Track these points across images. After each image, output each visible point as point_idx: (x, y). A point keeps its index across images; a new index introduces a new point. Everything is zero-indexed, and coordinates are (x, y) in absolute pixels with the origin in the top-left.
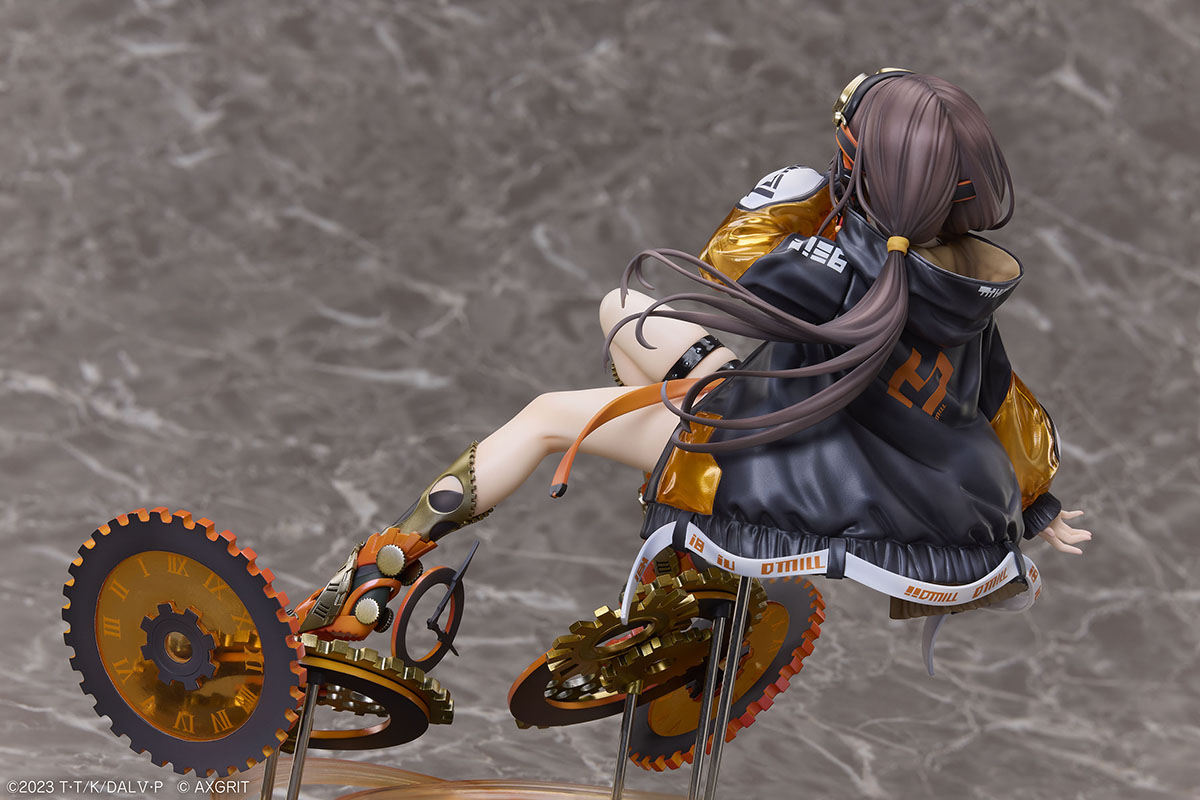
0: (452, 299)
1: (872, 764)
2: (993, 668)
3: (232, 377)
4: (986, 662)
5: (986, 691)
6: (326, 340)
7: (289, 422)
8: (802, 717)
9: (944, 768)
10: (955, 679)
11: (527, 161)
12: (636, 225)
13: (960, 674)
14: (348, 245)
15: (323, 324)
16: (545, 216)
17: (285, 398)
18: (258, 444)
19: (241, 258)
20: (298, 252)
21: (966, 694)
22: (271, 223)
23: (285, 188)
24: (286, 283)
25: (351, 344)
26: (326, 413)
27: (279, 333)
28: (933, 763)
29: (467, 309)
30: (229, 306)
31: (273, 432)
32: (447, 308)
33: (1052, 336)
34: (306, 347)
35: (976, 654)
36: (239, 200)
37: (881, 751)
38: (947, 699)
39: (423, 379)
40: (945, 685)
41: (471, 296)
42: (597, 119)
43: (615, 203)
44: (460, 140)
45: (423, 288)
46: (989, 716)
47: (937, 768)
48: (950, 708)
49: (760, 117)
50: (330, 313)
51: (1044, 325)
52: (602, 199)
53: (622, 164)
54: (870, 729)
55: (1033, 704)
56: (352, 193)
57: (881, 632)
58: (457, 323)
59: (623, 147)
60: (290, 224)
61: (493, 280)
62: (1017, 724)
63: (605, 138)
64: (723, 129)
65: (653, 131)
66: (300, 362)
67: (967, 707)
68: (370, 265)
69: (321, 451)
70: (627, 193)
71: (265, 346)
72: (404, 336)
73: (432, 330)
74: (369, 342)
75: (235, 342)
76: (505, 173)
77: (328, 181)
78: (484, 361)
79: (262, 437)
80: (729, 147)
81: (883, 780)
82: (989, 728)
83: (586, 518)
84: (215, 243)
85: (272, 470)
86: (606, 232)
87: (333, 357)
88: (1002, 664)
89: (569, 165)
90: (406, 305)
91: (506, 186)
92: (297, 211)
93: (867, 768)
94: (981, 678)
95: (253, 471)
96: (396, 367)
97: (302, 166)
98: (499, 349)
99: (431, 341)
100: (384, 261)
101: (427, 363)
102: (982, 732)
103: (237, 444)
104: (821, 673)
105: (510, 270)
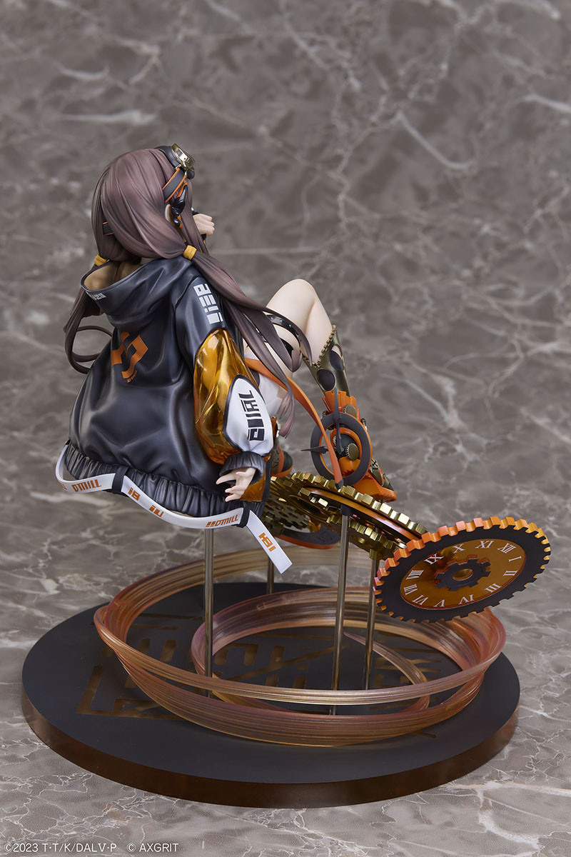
0: (149, 49)
1: (455, 398)
2: (532, 302)
3: (10, 134)
4: (527, 297)
5: (528, 322)
6: (69, 95)
7: (52, 166)
8: (407, 364)
9: (502, 394)
10: (507, 315)
13: (509, 310)
14: (75, 15)
15: (65, 82)
17: (47, 146)
18: (33, 187)
20: (41, 26)
21: (514, 326)
24: (37, 53)
25: (86, 97)
26: (75, 154)
27: (36, 93)
28: (494, 392)
29: (160, 56)
31: (42, 175)
32: (148, 57)
33: (561, 23)
34: (56, 103)
35: (520, 292)
37: (459, 385)
38: (501, 333)
39: (136, 118)
40: (500, 321)
41: (163, 45)
45: (129, 43)
46: (530, 344)
47: (497, 395)
48: (504, 340)
50: (69, 73)
51: (556, 15)
54: (454, 367)
55: (559, 328)
57: (457, 283)
58: (155, 68)
61: (176, 31)
62: (548, 348)
66: (54, 116)
67: (516, 338)
68: (91, 30)
69: (75, 186)
71: (28, 105)
72: (121, 85)
73: (138, 77)
74: (98, 92)
75: (7, 105)
78: (176, 97)
79: (35, 181)
81: (462, 411)
82: (530, 353)
83: (256, 216)
85: (44, 208)
87: (75, 108)
88: (538, 297)
90: (120, 58)
93: (451, 403)
94: (525, 312)
95: (32, 210)
96: (118, 110)
98: (186, 85)
99: (140, 86)
100: (100, 25)
101: (139, 104)
102: (526, 358)
103: (19, 189)
104: (418, 323)
105: (187, 20)
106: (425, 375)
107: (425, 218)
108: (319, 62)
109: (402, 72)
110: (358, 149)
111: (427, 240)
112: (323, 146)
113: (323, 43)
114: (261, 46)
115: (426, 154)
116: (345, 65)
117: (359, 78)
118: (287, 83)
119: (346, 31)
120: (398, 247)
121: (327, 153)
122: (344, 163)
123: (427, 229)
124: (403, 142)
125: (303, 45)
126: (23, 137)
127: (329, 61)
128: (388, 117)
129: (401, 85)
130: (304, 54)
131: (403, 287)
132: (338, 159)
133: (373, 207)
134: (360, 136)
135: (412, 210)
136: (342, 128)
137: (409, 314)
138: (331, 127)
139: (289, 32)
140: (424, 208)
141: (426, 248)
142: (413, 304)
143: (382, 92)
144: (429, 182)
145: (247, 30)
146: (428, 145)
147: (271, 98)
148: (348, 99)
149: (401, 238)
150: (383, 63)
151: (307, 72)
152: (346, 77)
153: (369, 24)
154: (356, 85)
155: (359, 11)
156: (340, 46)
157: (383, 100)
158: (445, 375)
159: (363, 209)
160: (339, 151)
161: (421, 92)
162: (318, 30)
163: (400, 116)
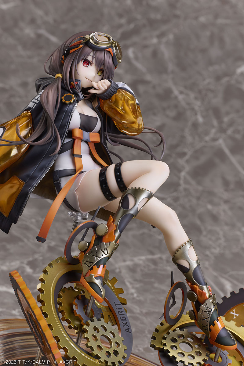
3: (12, 96)
8: (207, 268)
11: (129, 22)
12: (166, 52)
16: (134, 45)
19: (20, 48)
20: (41, 48)
22: (32, 35)
23: (39, 22)
24: (35, 60)
30: (13, 67)
36: (22, 24)
42: (156, 9)
43: (160, 43)
44: (106, 11)
49: (216, 16)
52: (155, 41)
53: (164, 28)
54: (231, 276)
56: (63, 26)
57: (238, 233)
59: (165, 21)
60: (39, 36)
63: (159, 17)
64: (202, 19)
65: (177, 17)
70: (164, 40)
71: (24, 85)
75: (14, 82)
76: (120, 26)
77: (55, 21)
80: (204, 27)
84: (11, 41)
86: (155, 54)
89: (144, 26)
91: (120, 31)
92: (42, 31)
97: (47, 13)
104: (215, 248)
106: (216, 277)
107: (226, 195)
108: (183, 103)
109: (226, 119)
110: (196, 152)
111: (225, 207)
112: (177, 146)
113: (187, 95)
114: (154, 87)
115: (231, 164)
116: (196, 108)
117: (204, 117)
118: (164, 109)
119: (200, 92)
120: (209, 207)
121: (179, 149)
122: (187, 157)
123: (226, 202)
124: (220, 154)
125: (176, 92)
126: (18, 100)
127: (188, 104)
128: (215, 140)
129: (224, 126)
130: (176, 98)
131: (209, 228)
132: (184, 154)
133: (199, 183)
134: (198, 145)
135: (219, 189)
136: (189, 139)
137: (210, 243)
138: (183, 137)
139: (170, 84)
140: (226, 190)
141: (224, 211)
142: (213, 238)
143: (213, 127)
144: (230, 178)
145: (148, 77)
146: (233, 159)
147: (155, 114)
148: (195, 125)
149: (211, 202)
150: (217, 113)
151: (176, 106)
152: (196, 114)
153: (212, 91)
154: (200, 119)
155: (209, 84)
156: (196, 98)
157: (213, 131)
158: (227, 279)
159: (193, 182)
160: (186, 150)
161: (234, 132)
162: (186, 87)
163: (221, 142)
